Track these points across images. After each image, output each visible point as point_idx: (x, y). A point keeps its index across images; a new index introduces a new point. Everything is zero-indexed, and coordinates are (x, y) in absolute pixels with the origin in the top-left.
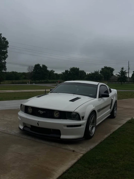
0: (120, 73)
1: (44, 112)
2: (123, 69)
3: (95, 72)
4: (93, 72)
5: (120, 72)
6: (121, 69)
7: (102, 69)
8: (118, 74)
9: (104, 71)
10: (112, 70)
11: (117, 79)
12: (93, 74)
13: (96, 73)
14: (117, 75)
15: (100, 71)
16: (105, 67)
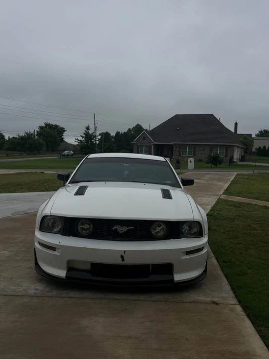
0: (83, 137)
1: (130, 227)
2: (88, 128)
3: (27, 134)
4: (22, 134)
5: (84, 135)
6: (86, 129)
7: (41, 128)
8: (80, 138)
9: (44, 131)
10: (61, 131)
11: (79, 148)
12: (22, 138)
13: (29, 136)
14: (79, 140)
15: (37, 131)
16: (46, 124)
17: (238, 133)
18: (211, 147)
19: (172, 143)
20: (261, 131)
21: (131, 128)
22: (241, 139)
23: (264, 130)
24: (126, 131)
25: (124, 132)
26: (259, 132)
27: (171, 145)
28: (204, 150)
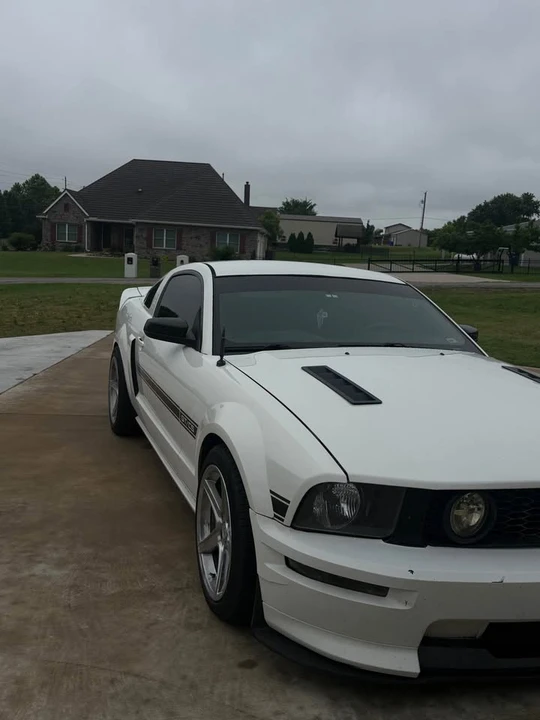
17: (251, 205)
18: (213, 232)
19: (131, 221)
20: (287, 203)
21: (21, 183)
22: (262, 217)
23: (293, 201)
24: (9, 190)
25: (6, 192)
26: (284, 204)
27: (131, 225)
28: (197, 238)
